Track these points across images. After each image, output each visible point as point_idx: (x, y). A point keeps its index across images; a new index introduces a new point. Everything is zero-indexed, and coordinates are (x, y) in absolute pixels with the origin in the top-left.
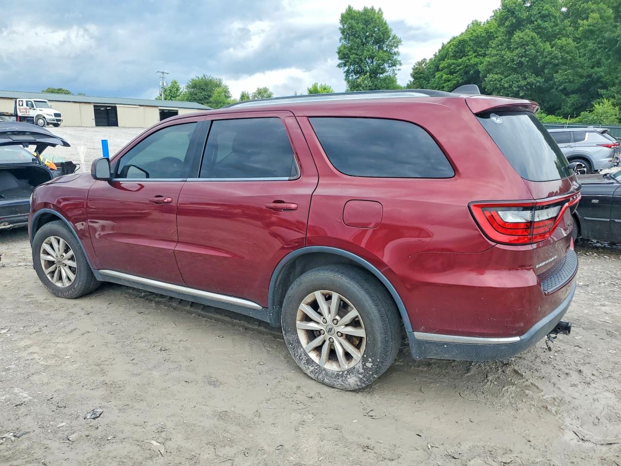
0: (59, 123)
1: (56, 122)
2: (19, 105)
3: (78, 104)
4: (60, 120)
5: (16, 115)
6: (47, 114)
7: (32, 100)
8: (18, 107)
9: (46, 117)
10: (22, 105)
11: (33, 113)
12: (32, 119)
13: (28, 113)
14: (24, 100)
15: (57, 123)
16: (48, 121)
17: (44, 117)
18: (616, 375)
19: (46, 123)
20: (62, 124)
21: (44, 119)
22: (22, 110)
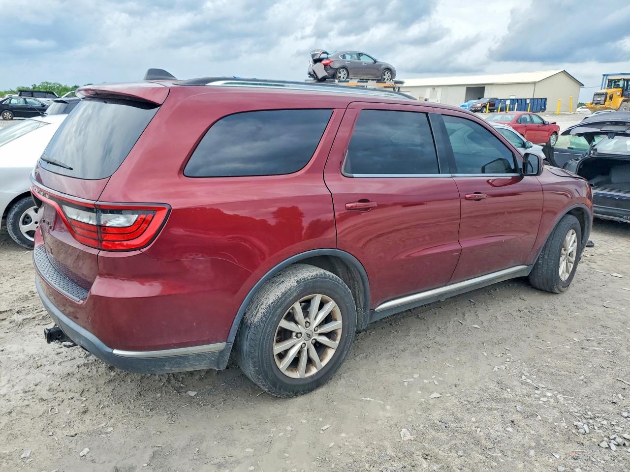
18: (5, 420)
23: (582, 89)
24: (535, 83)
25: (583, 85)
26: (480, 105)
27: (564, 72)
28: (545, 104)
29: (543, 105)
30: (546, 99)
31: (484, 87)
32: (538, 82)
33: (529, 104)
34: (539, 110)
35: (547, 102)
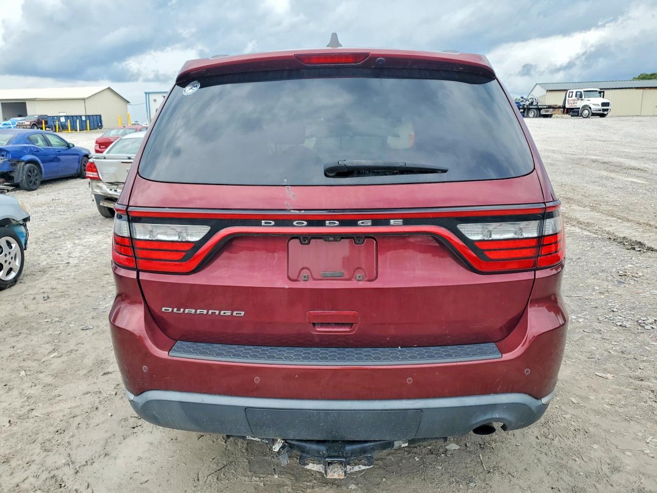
0: (605, 113)
1: (601, 112)
2: (569, 97)
3: (642, 90)
4: (607, 110)
5: (564, 107)
6: (594, 104)
7: (582, 90)
8: (567, 98)
9: (592, 107)
10: (572, 97)
11: (580, 104)
12: (578, 110)
13: (575, 104)
14: (575, 91)
15: (603, 112)
16: (593, 112)
17: (590, 108)
19: (590, 114)
20: (610, 114)
21: (589, 109)
22: (570, 102)
23: (129, 106)
24: (84, 99)
25: (129, 102)
26: (29, 123)
27: (109, 89)
28: (101, 122)
29: (99, 122)
30: (100, 116)
31: (25, 103)
32: (87, 98)
33: (86, 121)
34: (96, 127)
35: (103, 119)
